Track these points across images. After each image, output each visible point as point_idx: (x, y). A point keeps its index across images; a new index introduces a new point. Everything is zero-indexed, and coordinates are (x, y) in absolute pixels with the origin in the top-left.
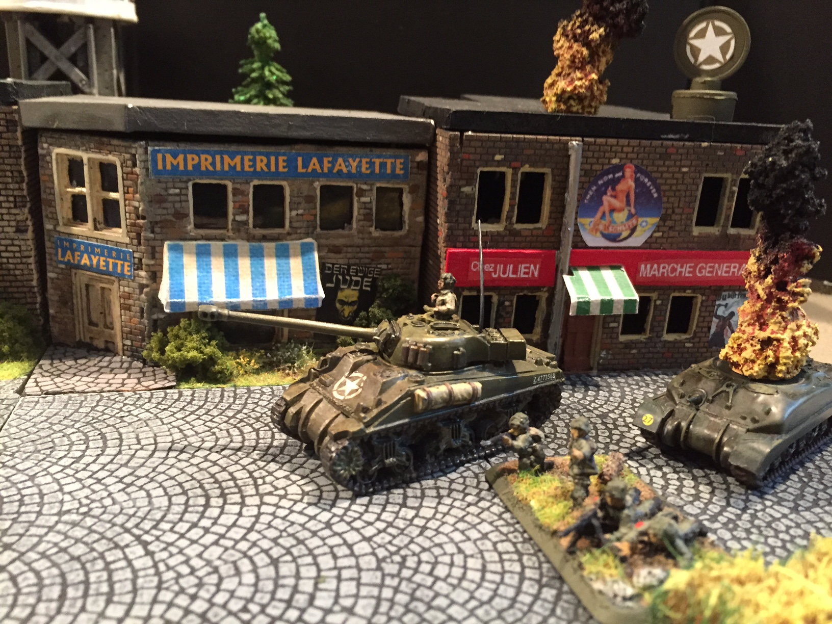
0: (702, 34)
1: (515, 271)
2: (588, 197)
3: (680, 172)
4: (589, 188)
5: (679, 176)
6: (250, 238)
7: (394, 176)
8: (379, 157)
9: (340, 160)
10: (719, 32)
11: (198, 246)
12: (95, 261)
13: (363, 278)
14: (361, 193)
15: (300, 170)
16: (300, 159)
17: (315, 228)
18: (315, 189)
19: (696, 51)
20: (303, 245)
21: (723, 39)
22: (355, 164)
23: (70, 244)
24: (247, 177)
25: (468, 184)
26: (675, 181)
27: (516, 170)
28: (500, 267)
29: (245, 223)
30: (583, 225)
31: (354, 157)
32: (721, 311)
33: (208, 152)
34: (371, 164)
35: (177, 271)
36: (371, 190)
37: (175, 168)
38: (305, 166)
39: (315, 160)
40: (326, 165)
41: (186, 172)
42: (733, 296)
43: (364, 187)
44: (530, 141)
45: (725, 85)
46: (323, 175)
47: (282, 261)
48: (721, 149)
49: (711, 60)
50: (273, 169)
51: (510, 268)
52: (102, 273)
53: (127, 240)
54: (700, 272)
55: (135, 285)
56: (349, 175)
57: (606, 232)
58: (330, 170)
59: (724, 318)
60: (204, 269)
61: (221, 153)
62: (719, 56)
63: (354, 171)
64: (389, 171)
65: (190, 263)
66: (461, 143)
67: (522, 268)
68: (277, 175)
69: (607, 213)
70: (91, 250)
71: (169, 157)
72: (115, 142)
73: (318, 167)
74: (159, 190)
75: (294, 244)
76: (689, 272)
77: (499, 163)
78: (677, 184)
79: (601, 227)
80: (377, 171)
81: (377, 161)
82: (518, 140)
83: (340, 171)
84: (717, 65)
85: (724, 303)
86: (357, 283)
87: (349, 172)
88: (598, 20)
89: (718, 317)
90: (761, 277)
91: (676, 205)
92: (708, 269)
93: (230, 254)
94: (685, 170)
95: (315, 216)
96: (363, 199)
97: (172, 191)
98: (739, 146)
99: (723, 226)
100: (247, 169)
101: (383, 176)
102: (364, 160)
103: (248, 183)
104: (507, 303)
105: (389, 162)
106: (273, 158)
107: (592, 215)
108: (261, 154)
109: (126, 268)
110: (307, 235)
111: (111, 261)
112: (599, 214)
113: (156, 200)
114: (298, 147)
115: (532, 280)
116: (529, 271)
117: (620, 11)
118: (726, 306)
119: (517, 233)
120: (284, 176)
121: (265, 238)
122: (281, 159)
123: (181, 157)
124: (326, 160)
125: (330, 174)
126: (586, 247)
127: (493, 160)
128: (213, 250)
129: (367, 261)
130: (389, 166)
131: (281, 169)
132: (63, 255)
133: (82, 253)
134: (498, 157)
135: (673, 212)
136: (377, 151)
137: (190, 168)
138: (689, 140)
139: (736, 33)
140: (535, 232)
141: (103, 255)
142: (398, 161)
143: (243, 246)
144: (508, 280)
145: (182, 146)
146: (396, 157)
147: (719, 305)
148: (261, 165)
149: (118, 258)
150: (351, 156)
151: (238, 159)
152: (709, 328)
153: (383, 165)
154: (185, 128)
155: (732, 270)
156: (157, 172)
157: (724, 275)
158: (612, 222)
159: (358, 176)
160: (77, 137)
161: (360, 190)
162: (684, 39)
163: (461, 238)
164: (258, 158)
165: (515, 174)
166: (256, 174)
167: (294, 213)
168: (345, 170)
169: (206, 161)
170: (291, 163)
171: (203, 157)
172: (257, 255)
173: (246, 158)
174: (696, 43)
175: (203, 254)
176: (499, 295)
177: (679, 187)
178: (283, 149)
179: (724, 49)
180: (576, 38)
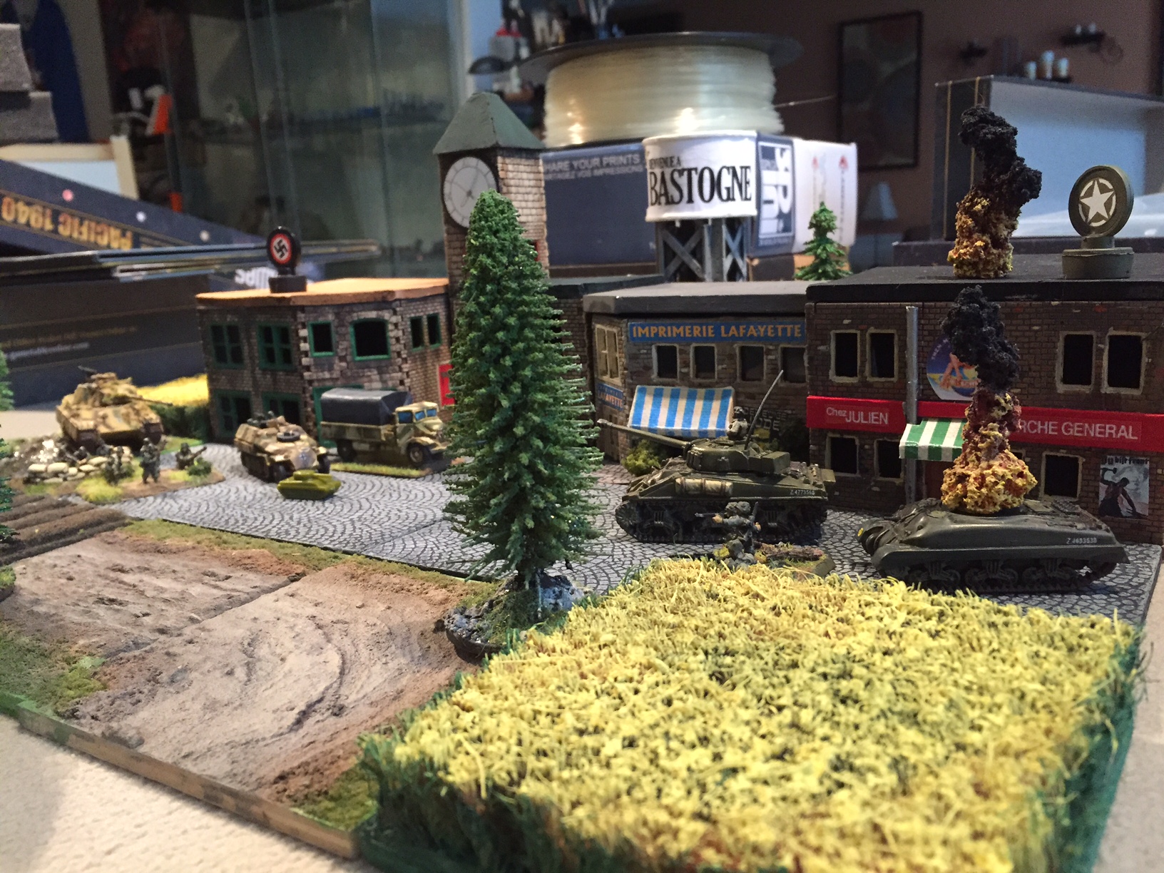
0: (1090, 193)
1: (866, 418)
2: (935, 354)
3: (1030, 330)
4: (935, 346)
5: (1032, 334)
6: (691, 385)
7: (793, 338)
8: (781, 324)
9: (752, 327)
10: (1103, 190)
11: (656, 390)
12: (610, 399)
13: (772, 420)
14: (769, 352)
15: (723, 335)
16: (723, 328)
17: (735, 379)
18: (734, 349)
19: (1086, 209)
20: (725, 391)
21: (1106, 196)
22: (762, 330)
23: (603, 387)
24: (688, 341)
25: (823, 344)
26: (1027, 340)
27: (863, 332)
28: (852, 413)
29: (687, 374)
30: (933, 380)
31: (762, 324)
32: (1108, 476)
33: (663, 325)
34: (775, 330)
35: (640, 406)
36: (776, 350)
37: (644, 335)
38: (727, 332)
39: (733, 328)
40: (742, 331)
41: (650, 338)
42: (1124, 461)
43: (771, 347)
44: (873, 307)
46: (740, 339)
47: (708, 403)
48: (1077, 307)
50: (704, 335)
51: (861, 414)
52: (613, 407)
53: (621, 384)
54: (1067, 431)
56: (759, 339)
57: (958, 387)
58: (745, 334)
59: (1115, 485)
60: (657, 405)
61: (671, 325)
63: (762, 335)
64: (789, 335)
65: (649, 402)
66: (815, 311)
67: (872, 415)
68: (707, 339)
69: (957, 370)
70: (609, 391)
71: (640, 329)
72: (615, 320)
73: (736, 333)
74: (634, 351)
75: (719, 391)
76: (1053, 430)
77: (848, 326)
78: (1029, 342)
79: (952, 382)
80: (780, 334)
81: (780, 327)
82: (862, 308)
83: (752, 335)
84: (1103, 222)
85: (1111, 467)
86: (768, 424)
87: (759, 336)
89: (1106, 482)
91: (1032, 362)
92: (1076, 429)
93: (675, 396)
94: (1036, 328)
95: (735, 369)
96: (771, 357)
97: (642, 351)
98: (1098, 303)
99: (1095, 384)
100: (687, 335)
101: (785, 338)
102: (770, 327)
103: (689, 345)
104: (867, 447)
105: (789, 327)
106: (704, 328)
107: (942, 370)
108: (696, 324)
110: (729, 384)
111: (615, 399)
112: (948, 371)
113: (633, 357)
114: (721, 318)
115: (882, 427)
116: (878, 418)
118: (1115, 471)
119: (870, 385)
120: (712, 340)
121: (700, 386)
122: (710, 327)
123: (647, 329)
124: (741, 327)
125: (744, 338)
126: (939, 400)
127: (842, 324)
128: (664, 392)
129: (775, 406)
130: (789, 330)
131: (710, 335)
133: (606, 393)
134: (846, 322)
135: (1030, 369)
136: (780, 319)
137: (652, 335)
138: (1036, 300)
140: (886, 385)
141: (612, 394)
142: (796, 326)
143: (684, 390)
144: (860, 424)
145: (649, 321)
146: (794, 323)
147: (1105, 470)
148: (696, 332)
150: (760, 324)
151: (681, 328)
152: (1097, 494)
153: (784, 330)
154: (648, 309)
155: (1108, 431)
156: (633, 339)
157: (1098, 435)
158: (963, 377)
159: (766, 339)
160: (603, 317)
161: (769, 350)
163: (821, 388)
164: (695, 327)
165: (863, 335)
166: (694, 339)
167: (720, 367)
168: (755, 335)
169: (661, 331)
170: (717, 331)
171: (660, 328)
172: (692, 398)
173: (687, 327)
174: (1086, 201)
175: (658, 395)
176: (860, 439)
177: (1032, 345)
178: (710, 321)
179: (1107, 205)
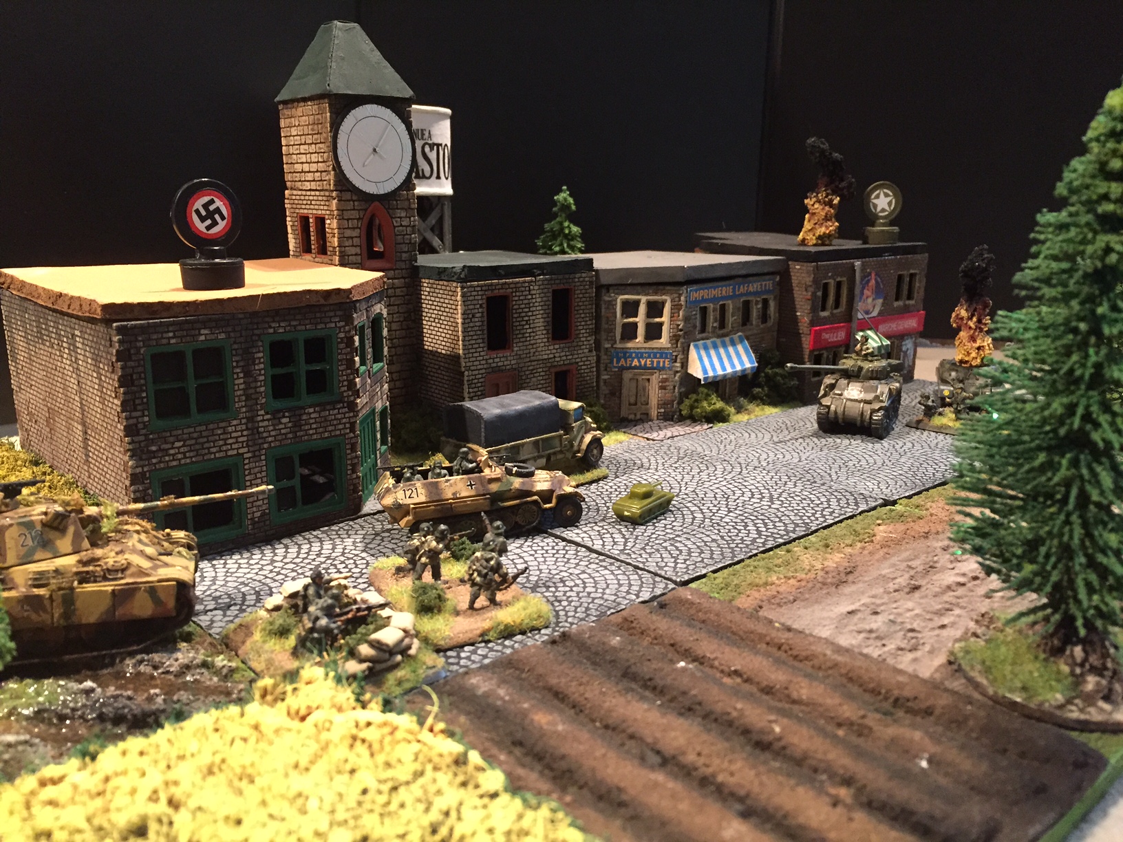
0: (878, 197)
3: (890, 272)
4: (862, 286)
5: (889, 275)
6: (718, 336)
7: (769, 291)
8: (764, 281)
9: (751, 285)
10: (886, 195)
12: (643, 363)
14: (757, 303)
15: (737, 292)
16: (737, 287)
17: (740, 326)
18: (740, 303)
19: (875, 206)
20: (739, 336)
21: (889, 199)
22: (756, 287)
23: (626, 353)
24: (718, 300)
25: (818, 291)
26: (888, 278)
28: (832, 335)
29: (717, 327)
31: (755, 282)
33: (706, 288)
34: (761, 285)
36: (761, 300)
38: (739, 290)
39: (742, 286)
40: (746, 288)
41: (699, 301)
43: (759, 299)
44: (840, 264)
45: (892, 224)
46: (744, 295)
47: (735, 347)
48: (904, 259)
49: (883, 210)
52: (649, 369)
53: (669, 346)
55: (671, 372)
56: (753, 293)
58: (747, 291)
61: (711, 288)
62: (887, 208)
63: (755, 290)
64: (767, 288)
66: (817, 269)
68: (728, 298)
70: (640, 356)
71: (695, 293)
72: (668, 288)
73: (743, 291)
74: (689, 313)
77: (830, 278)
78: (889, 280)
80: (763, 288)
81: (763, 284)
82: (836, 264)
84: (887, 213)
88: (835, 192)
90: (970, 318)
95: (740, 319)
96: (758, 306)
97: (693, 313)
100: (719, 295)
102: (759, 284)
103: (718, 304)
105: (768, 283)
106: (728, 288)
108: (724, 286)
109: (667, 363)
110: (739, 331)
111: (655, 360)
114: (736, 280)
117: (844, 188)
119: (834, 315)
121: (723, 336)
122: (731, 288)
123: (698, 293)
124: (746, 286)
127: (828, 276)
130: (768, 285)
131: (730, 294)
132: (618, 362)
133: (633, 359)
134: (830, 274)
136: (763, 278)
137: (701, 298)
138: (893, 255)
139: (895, 195)
140: (841, 314)
141: (649, 357)
142: (771, 282)
145: (699, 286)
146: (770, 280)
149: (661, 357)
151: (716, 290)
153: (766, 285)
156: (690, 303)
159: (757, 293)
160: (639, 288)
161: (757, 301)
162: (869, 201)
163: (816, 322)
164: (723, 289)
165: (834, 283)
167: (733, 319)
168: (752, 290)
169: (706, 294)
170: (734, 290)
171: (705, 291)
173: (719, 289)
174: (875, 201)
178: (731, 282)
179: (890, 204)
180: (825, 204)
